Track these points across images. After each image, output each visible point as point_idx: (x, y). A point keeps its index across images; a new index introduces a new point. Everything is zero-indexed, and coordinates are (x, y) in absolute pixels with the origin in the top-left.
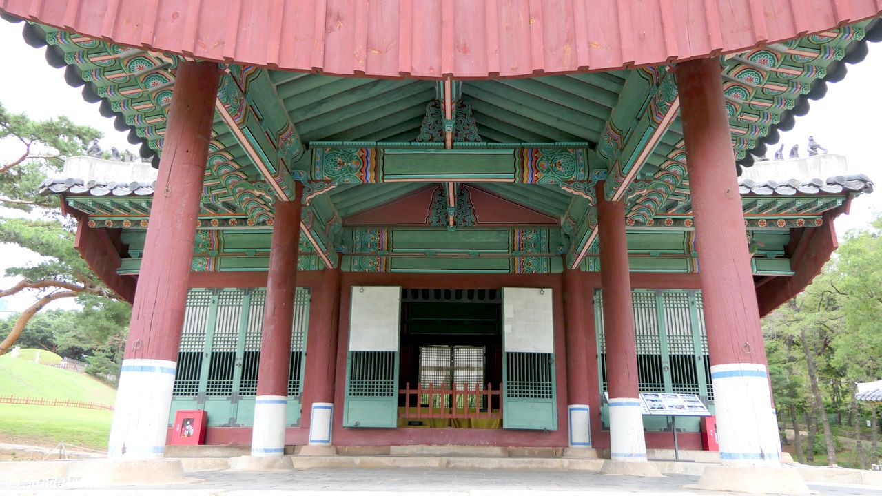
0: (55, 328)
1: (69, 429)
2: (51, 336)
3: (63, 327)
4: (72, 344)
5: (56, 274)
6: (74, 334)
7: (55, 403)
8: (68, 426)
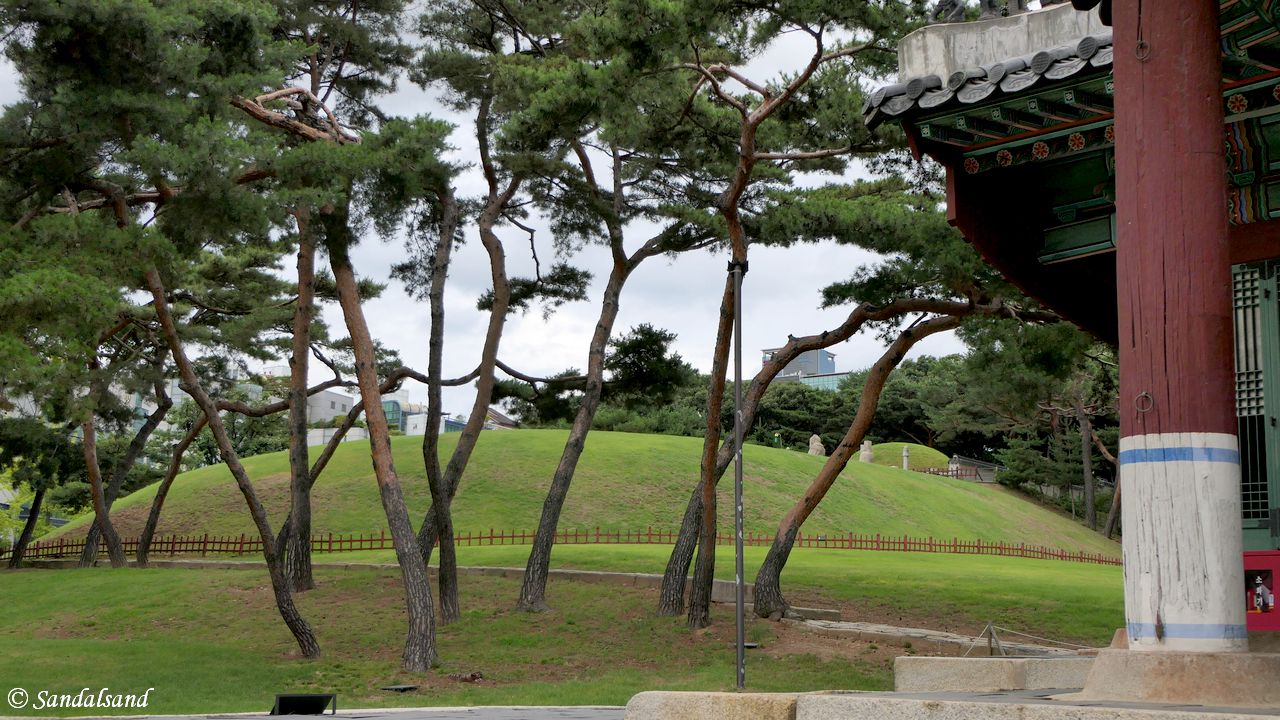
0: (926, 399)
1: (994, 597)
2: (922, 415)
3: (939, 393)
4: (962, 427)
5: (912, 288)
6: (960, 406)
7: (956, 547)
8: (990, 592)
